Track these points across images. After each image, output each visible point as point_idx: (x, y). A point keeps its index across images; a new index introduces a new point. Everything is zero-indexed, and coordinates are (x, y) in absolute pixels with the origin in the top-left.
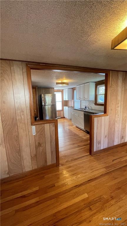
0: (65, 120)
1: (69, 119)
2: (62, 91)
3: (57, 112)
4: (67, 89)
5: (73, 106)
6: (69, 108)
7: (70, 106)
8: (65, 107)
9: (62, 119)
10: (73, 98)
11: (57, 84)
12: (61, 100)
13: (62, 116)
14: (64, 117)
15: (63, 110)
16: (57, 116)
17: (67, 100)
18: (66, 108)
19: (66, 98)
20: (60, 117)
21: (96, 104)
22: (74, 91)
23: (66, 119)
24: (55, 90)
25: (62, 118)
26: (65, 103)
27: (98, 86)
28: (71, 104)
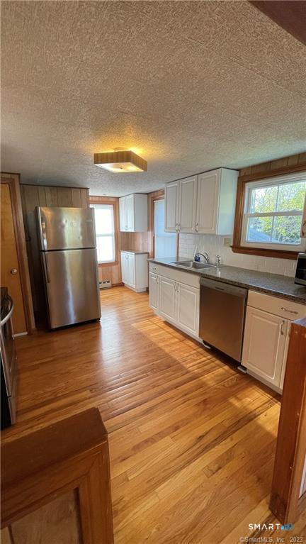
0: (126, 295)
1: (137, 290)
2: (115, 203)
3: (100, 270)
4: (132, 197)
5: (150, 251)
6: (137, 256)
7: (141, 250)
8: (124, 254)
9: (116, 292)
10: (151, 224)
11: (96, 162)
12: (111, 230)
13: (115, 282)
14: (122, 285)
15: (117, 262)
16: (100, 280)
17: (132, 230)
18: (128, 258)
19: (128, 225)
20: (109, 285)
21: (237, 248)
22: (154, 203)
23: (129, 290)
24: (90, 199)
25: (114, 286)
26: (124, 241)
27: (248, 185)
28: (144, 244)
